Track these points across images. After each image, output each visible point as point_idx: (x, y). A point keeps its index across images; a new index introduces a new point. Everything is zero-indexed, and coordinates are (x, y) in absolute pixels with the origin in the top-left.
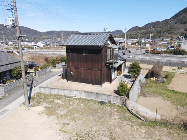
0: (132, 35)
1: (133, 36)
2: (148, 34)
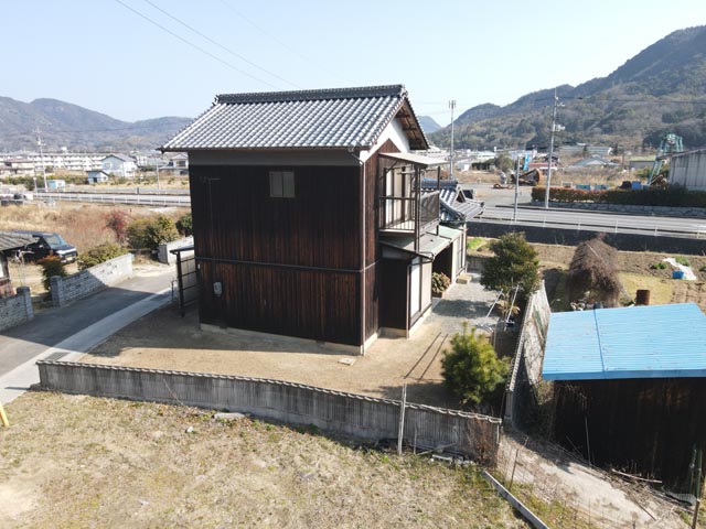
0: (473, 134)
1: (475, 138)
2: (529, 131)
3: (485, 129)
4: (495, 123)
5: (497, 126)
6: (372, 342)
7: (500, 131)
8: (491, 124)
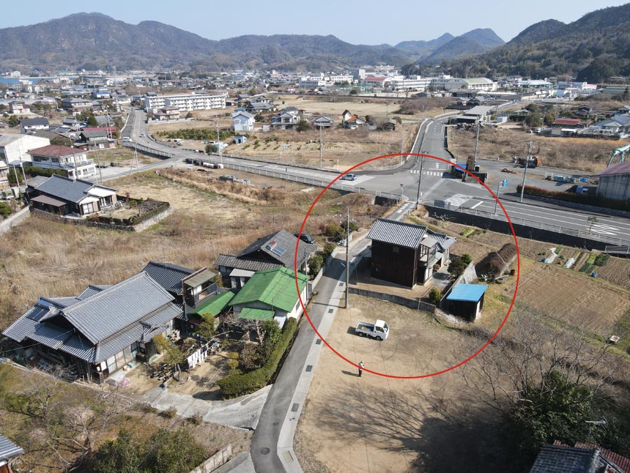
0: (529, 58)
1: (530, 63)
2: (586, 56)
3: (541, 52)
4: (553, 46)
5: (555, 49)
6: (415, 286)
7: (557, 55)
8: (548, 48)
